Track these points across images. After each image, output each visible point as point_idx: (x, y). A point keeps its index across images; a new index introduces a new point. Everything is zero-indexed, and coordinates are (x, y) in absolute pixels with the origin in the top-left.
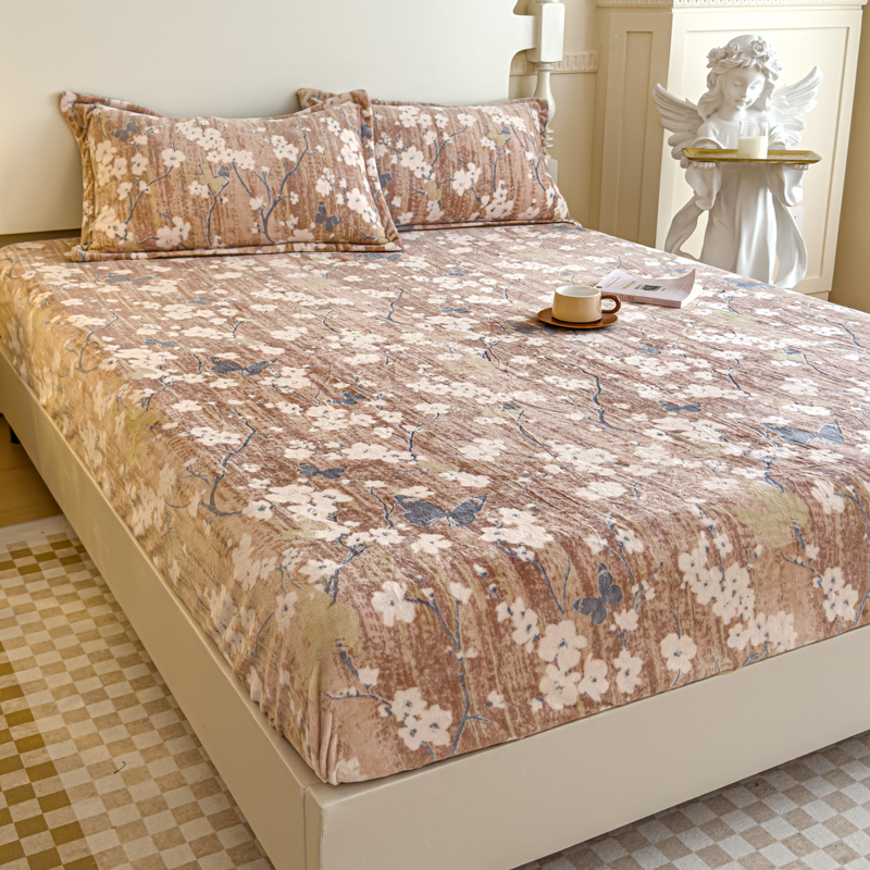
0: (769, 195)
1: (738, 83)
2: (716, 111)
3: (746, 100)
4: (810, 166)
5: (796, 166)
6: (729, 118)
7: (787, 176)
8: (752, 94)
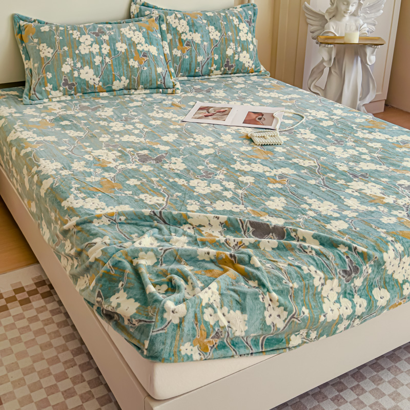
0: (359, 59)
1: (345, 3)
2: (334, 16)
3: (349, 12)
4: (380, 46)
5: (373, 46)
6: (340, 20)
7: (369, 50)
8: (352, 9)
